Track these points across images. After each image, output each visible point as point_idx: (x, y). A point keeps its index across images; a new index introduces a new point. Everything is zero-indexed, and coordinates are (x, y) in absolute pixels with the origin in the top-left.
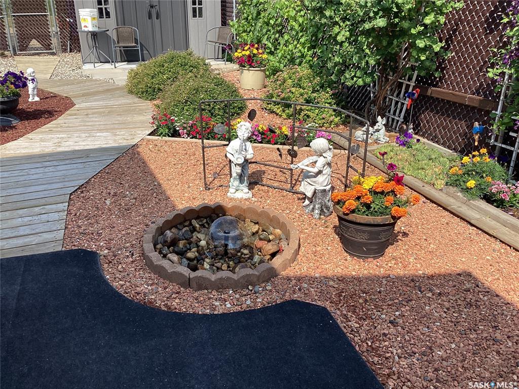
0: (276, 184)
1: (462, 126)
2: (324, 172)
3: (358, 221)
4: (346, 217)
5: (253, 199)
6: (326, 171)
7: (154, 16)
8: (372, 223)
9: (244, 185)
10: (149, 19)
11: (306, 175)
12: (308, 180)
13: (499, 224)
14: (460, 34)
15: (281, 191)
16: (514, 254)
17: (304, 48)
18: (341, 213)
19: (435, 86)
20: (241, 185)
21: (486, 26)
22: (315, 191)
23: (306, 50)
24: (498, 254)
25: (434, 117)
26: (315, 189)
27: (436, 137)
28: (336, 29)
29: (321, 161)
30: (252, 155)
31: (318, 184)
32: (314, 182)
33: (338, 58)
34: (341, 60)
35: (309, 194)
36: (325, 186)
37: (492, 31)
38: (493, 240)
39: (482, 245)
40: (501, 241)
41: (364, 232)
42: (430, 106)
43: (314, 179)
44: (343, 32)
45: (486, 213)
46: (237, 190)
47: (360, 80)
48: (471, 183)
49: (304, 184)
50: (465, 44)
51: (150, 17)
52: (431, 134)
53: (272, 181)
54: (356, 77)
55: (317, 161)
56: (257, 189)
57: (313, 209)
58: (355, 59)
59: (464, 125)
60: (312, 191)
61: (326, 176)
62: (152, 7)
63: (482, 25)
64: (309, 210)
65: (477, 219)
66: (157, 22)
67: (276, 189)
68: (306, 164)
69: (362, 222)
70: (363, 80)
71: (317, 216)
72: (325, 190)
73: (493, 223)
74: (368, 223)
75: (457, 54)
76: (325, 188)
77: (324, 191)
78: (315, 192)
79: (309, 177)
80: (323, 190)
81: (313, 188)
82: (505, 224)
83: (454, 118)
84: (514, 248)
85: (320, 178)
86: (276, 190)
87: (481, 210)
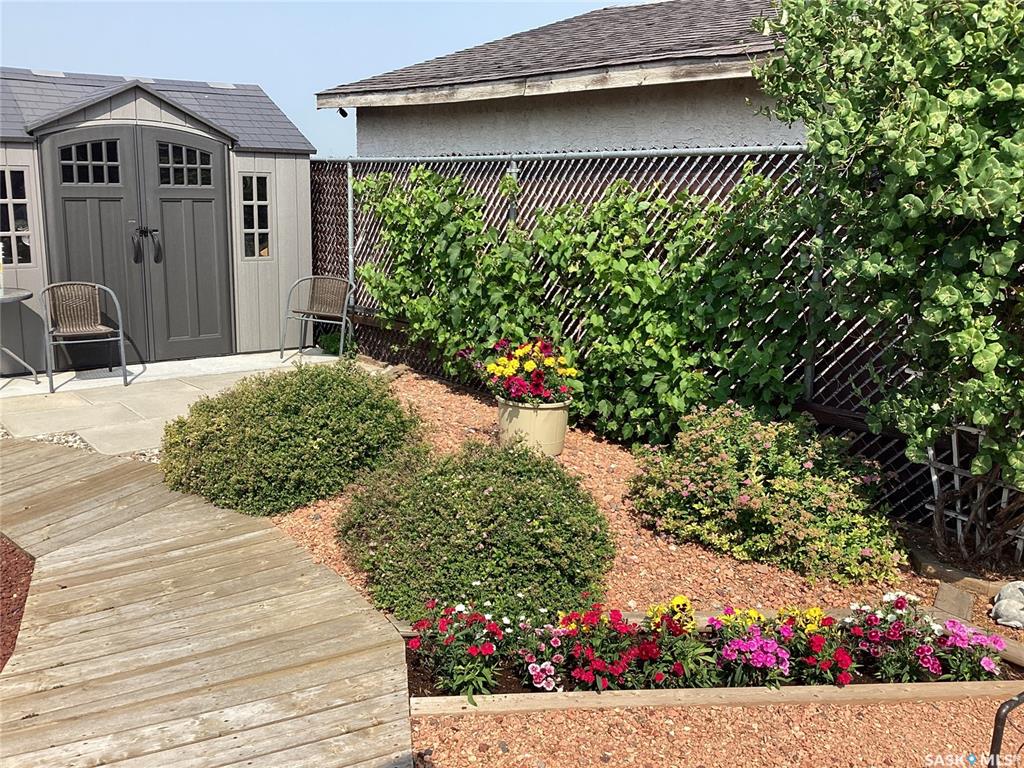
7: (149, 254)
10: (136, 262)
51: (139, 257)
62: (144, 232)
66: (155, 269)
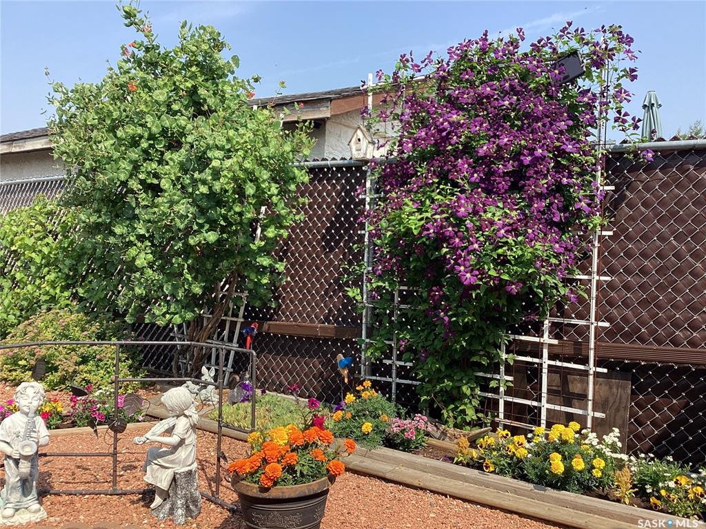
0: (81, 488)
1: (316, 365)
2: (187, 442)
3: (287, 496)
4: (266, 495)
5: (52, 519)
6: (190, 439)
8: (307, 494)
9: (29, 498)
11: (155, 454)
12: (160, 461)
13: (419, 472)
14: (293, 255)
15: (96, 497)
16: (455, 503)
17: (55, 288)
18: (255, 491)
19: (270, 319)
20: (25, 499)
21: (323, 243)
22: (175, 475)
23: (58, 291)
24: (438, 507)
25: (275, 359)
26: (175, 474)
27: (281, 384)
28: (132, 252)
29: (182, 424)
30: (47, 437)
31: (179, 463)
32: (172, 462)
33: (140, 288)
34: (144, 292)
35: (164, 485)
36: (190, 465)
37: (332, 249)
38: (421, 492)
39: (414, 502)
40: (431, 491)
41: (294, 513)
42: (267, 346)
43: (171, 457)
44: (142, 255)
45: (397, 462)
46: (17, 510)
47: (177, 316)
48: (367, 427)
49: (153, 470)
50: (301, 266)
52: (273, 383)
53: (71, 485)
54: (169, 314)
55: (174, 426)
56: (49, 503)
57: (172, 510)
58: (167, 289)
59: (317, 362)
60: (169, 478)
61: (190, 448)
63: (318, 243)
64: (164, 513)
65: (391, 471)
67: (85, 495)
68: (159, 433)
69: (293, 495)
70: (181, 316)
71: (182, 520)
72: (191, 471)
73: (411, 471)
74: (303, 495)
75: (293, 278)
76: (189, 468)
77: (190, 473)
78: (174, 479)
79: (161, 455)
80: (187, 472)
81: (170, 473)
82: (424, 469)
83: (303, 356)
84: (450, 496)
85: (182, 453)
86: (87, 496)
87: (390, 460)
